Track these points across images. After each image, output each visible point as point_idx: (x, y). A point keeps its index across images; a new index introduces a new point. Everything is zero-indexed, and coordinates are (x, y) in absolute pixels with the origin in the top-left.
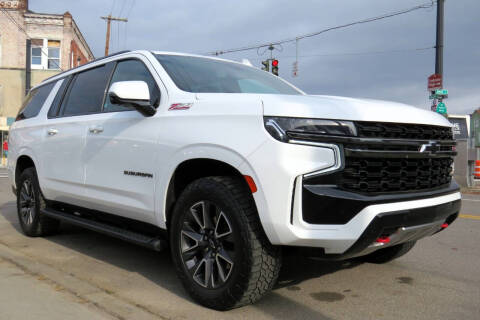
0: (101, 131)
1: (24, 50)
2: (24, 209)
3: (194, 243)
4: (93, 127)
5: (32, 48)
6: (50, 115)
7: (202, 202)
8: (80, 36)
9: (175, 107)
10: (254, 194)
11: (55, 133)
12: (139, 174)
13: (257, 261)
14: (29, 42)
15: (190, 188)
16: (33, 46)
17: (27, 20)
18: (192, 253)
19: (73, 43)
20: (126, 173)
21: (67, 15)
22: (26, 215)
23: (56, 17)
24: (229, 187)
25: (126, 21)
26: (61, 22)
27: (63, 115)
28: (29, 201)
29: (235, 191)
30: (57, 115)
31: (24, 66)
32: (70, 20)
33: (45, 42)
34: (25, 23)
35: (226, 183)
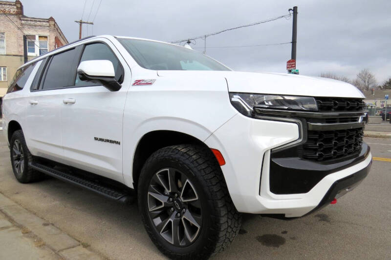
0: (73, 103)
1: (22, 43)
2: (17, 162)
3: (160, 204)
4: (66, 100)
5: (27, 41)
6: (33, 89)
7: (168, 170)
8: (61, 33)
9: (138, 83)
10: (222, 167)
11: (36, 104)
12: (107, 141)
13: (224, 227)
14: (25, 38)
15: (155, 156)
16: (28, 40)
17: (23, 22)
18: (159, 212)
19: (56, 38)
20: (96, 139)
21: (51, 19)
22: (18, 166)
23: (44, 20)
24: (194, 157)
25: (92, 24)
26: (48, 24)
27: (43, 89)
28: (19, 156)
29: (200, 161)
30: (38, 89)
31: (23, 54)
32: (53, 23)
33: (37, 37)
34: (22, 24)
35: (191, 153)
